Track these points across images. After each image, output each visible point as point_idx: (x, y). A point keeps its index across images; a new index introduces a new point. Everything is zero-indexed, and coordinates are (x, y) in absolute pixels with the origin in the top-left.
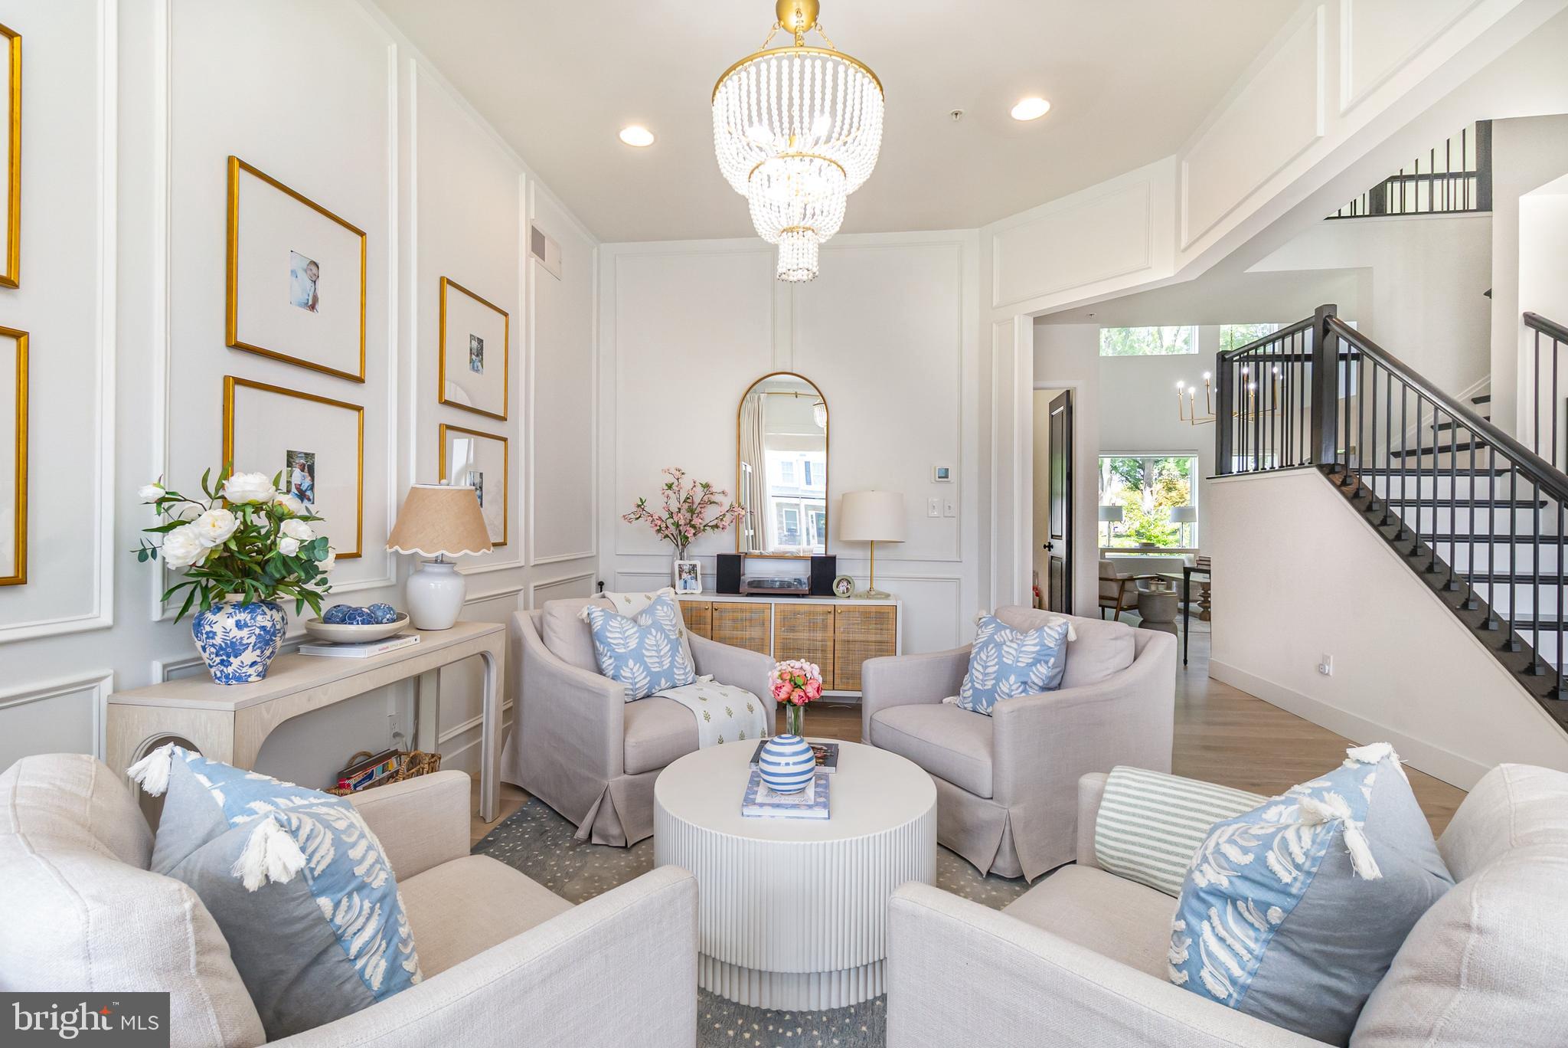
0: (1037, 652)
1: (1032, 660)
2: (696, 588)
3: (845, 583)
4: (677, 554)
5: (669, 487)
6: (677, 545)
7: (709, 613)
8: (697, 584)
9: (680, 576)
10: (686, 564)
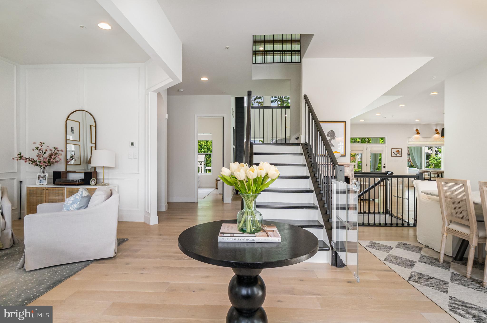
0: (74, 200)
1: (71, 203)
2: (45, 183)
3: (94, 181)
4: (41, 172)
5: (37, 148)
6: (41, 168)
7: (45, 191)
8: (45, 181)
9: (39, 179)
10: (42, 175)
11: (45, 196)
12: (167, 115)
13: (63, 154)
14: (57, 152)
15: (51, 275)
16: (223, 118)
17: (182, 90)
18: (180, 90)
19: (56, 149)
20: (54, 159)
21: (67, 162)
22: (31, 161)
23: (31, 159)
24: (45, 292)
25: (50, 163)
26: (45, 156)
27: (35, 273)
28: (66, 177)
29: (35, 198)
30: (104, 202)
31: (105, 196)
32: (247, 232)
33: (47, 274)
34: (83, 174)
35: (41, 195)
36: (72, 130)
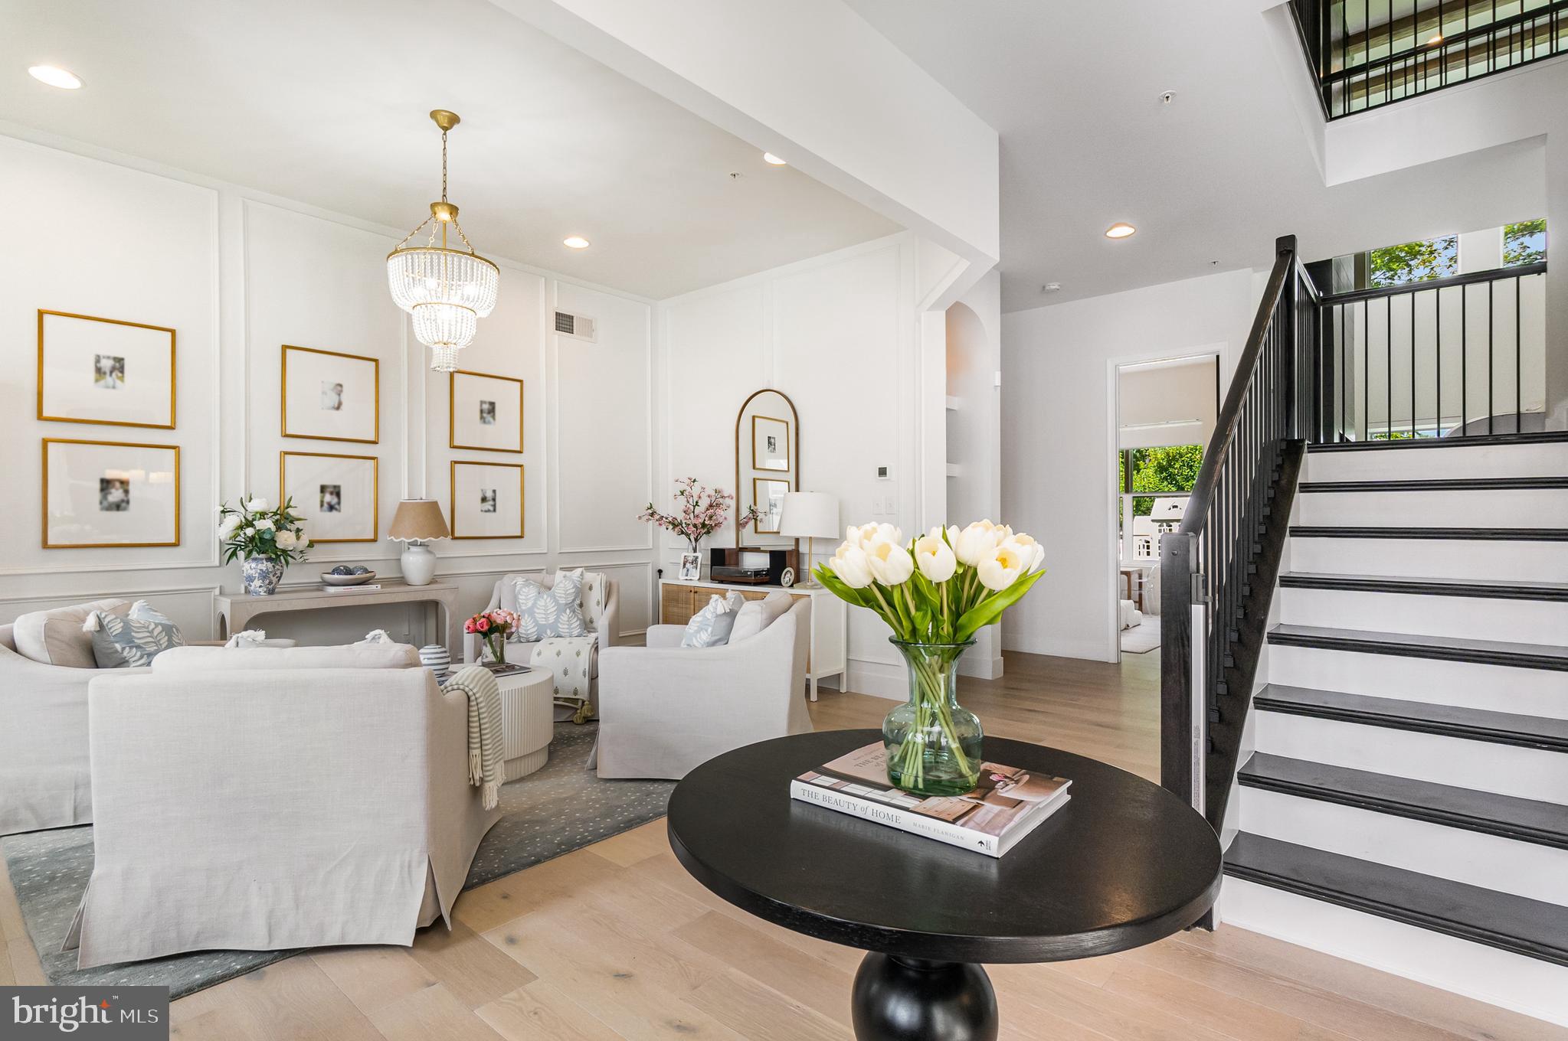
2: (695, 574)
3: (790, 574)
4: (691, 548)
5: (682, 493)
6: (690, 539)
7: (692, 594)
8: (696, 572)
9: (684, 566)
10: (691, 555)
11: (692, 606)
12: (998, 375)
13: (733, 503)
14: (721, 500)
15: (634, 801)
16: (1218, 357)
17: (1054, 287)
18: (1047, 288)
19: (719, 492)
20: (712, 517)
21: (740, 525)
22: (670, 522)
23: (670, 519)
24: (605, 835)
25: (707, 528)
26: (698, 510)
27: (612, 786)
28: (737, 564)
29: (675, 610)
30: (761, 630)
31: (765, 616)
32: (902, 784)
33: (632, 793)
34: (768, 555)
35: (686, 604)
36: (770, 443)
